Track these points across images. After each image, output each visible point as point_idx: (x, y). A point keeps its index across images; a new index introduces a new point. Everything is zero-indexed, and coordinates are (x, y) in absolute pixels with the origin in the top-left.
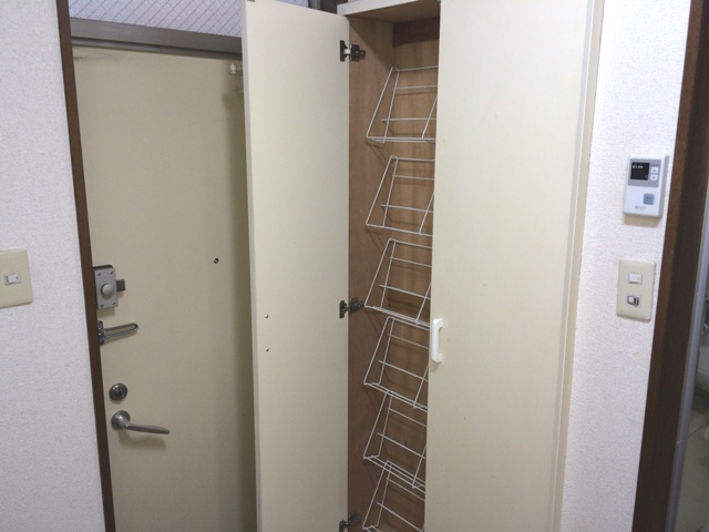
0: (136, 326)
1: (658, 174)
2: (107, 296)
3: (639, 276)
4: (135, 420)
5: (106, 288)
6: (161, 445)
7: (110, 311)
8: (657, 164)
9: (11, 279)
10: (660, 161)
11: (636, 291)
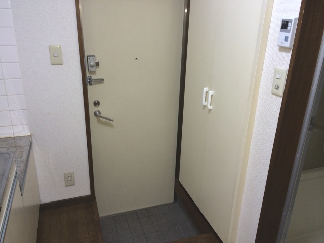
0: (103, 80)
1: (291, 27)
2: (92, 67)
3: (280, 75)
4: (102, 115)
5: (92, 63)
6: (112, 126)
7: (94, 73)
8: (291, 21)
9: (55, 55)
10: (292, 20)
11: (278, 82)
